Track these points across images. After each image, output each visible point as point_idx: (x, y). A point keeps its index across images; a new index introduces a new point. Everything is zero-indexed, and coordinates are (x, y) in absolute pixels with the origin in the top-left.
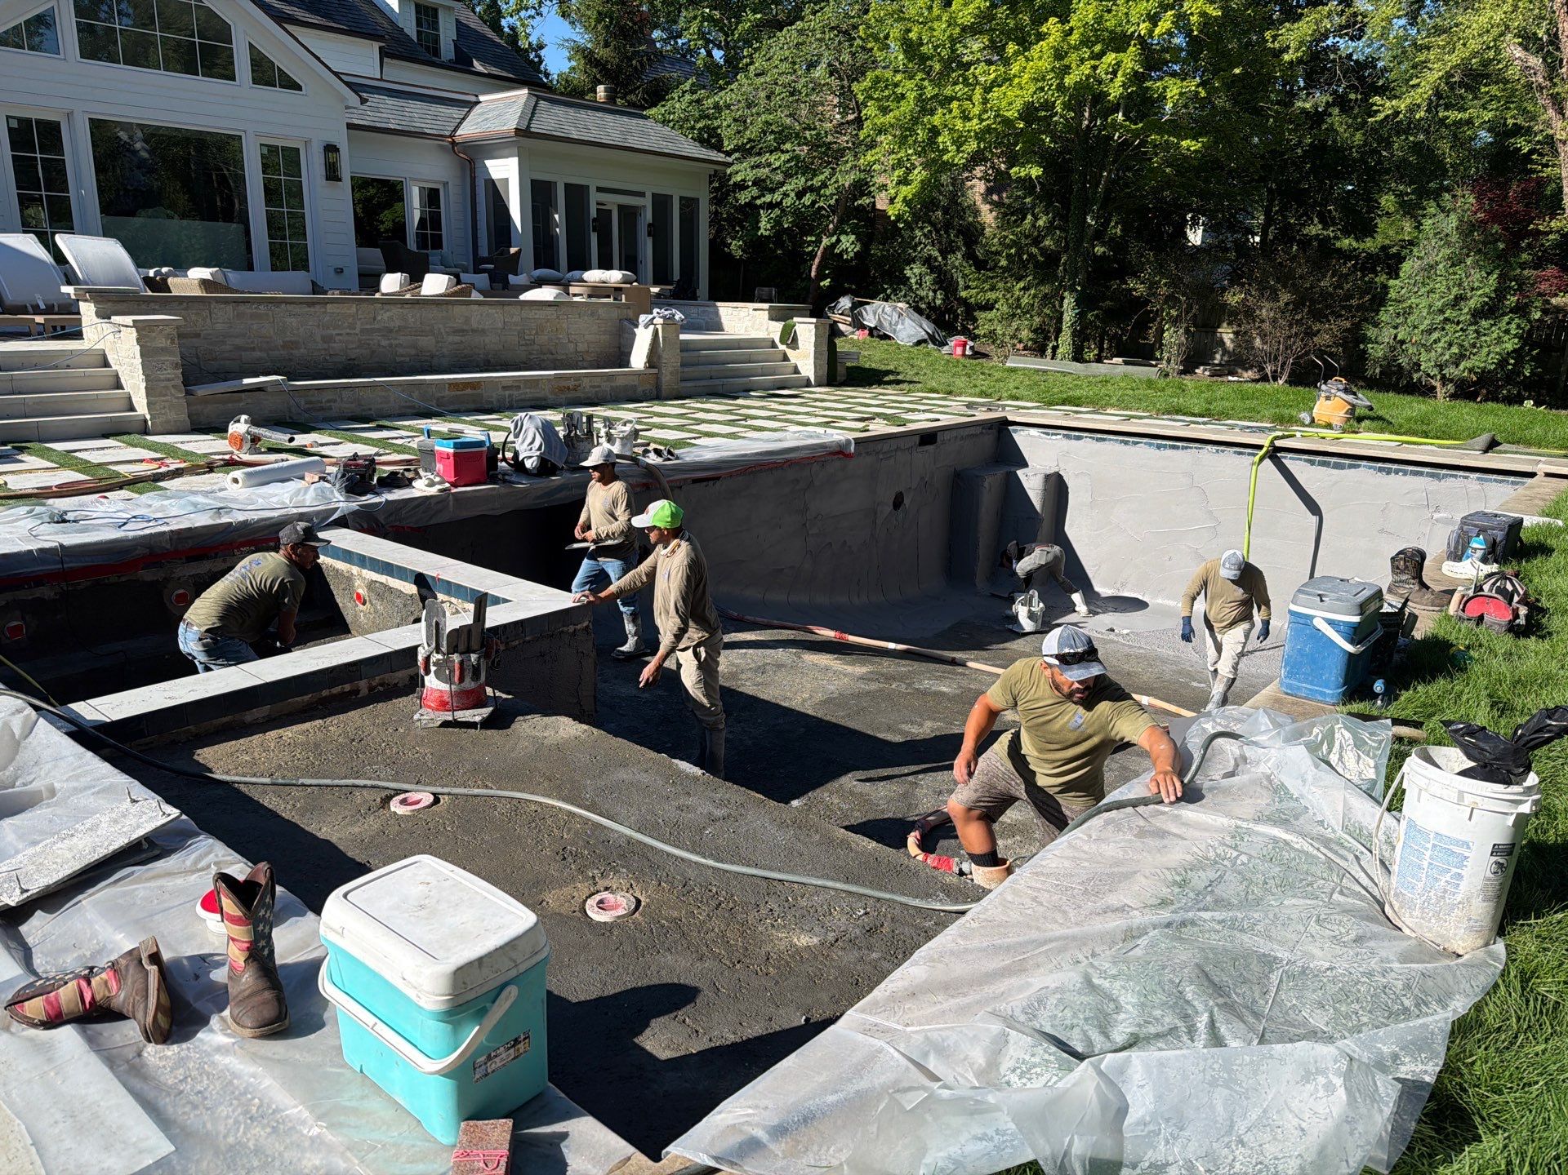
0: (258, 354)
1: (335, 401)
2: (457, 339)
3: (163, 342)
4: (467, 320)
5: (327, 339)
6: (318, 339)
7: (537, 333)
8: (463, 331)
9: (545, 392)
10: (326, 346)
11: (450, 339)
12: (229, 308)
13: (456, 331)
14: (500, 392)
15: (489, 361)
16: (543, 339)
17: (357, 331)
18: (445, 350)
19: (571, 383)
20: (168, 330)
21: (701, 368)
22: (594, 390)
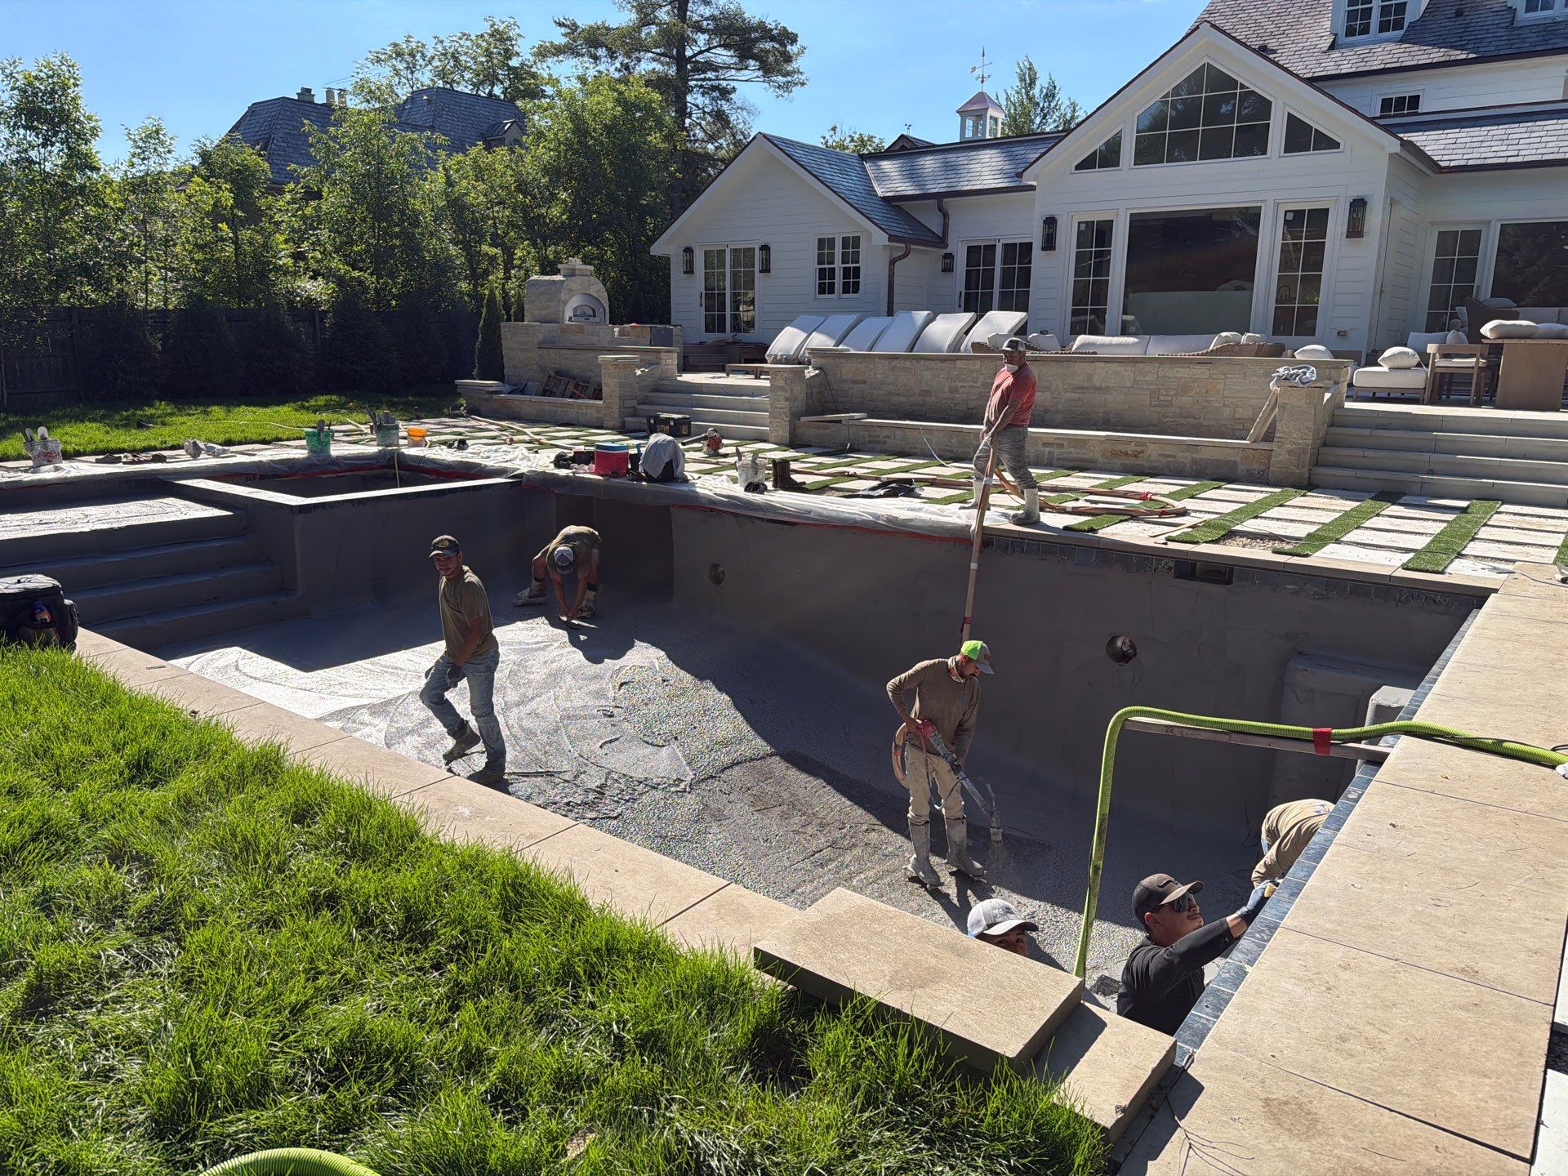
13: (1075, 389)
15: (1109, 421)
16: (1186, 400)
18: (1060, 407)
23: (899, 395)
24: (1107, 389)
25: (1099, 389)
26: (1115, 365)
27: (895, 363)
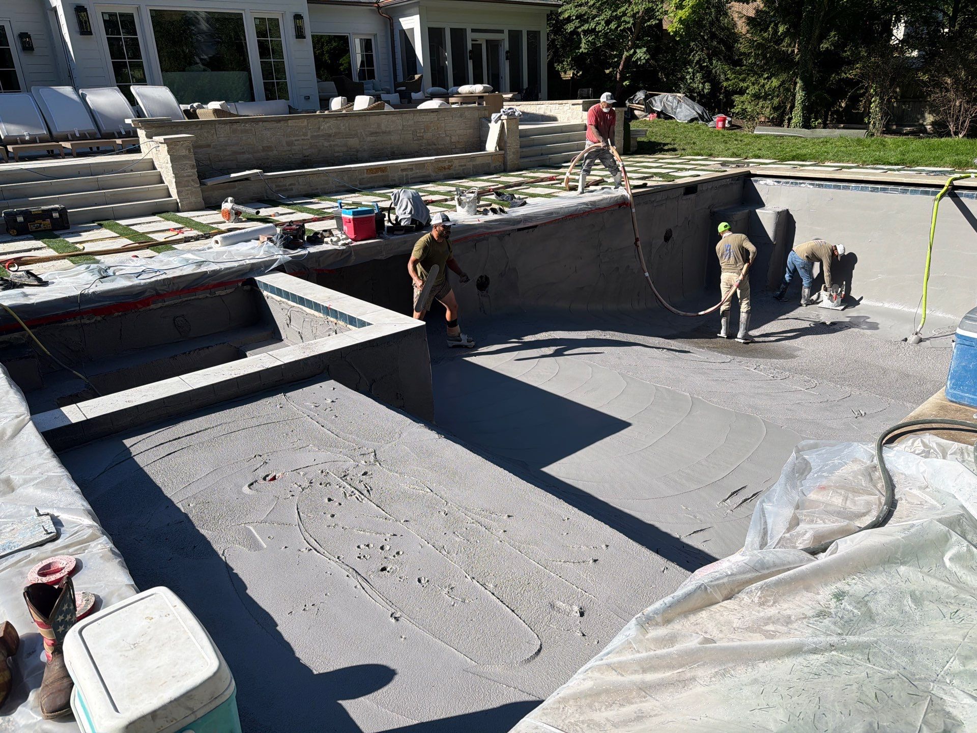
0: (246, 156)
1: (294, 184)
2: (372, 139)
3: (184, 152)
4: (379, 125)
5: (290, 144)
6: (284, 144)
7: (424, 132)
8: (376, 133)
9: (430, 171)
10: (289, 148)
11: (369, 139)
12: (227, 127)
13: (372, 134)
14: (400, 173)
15: (394, 152)
16: (428, 135)
17: (309, 137)
18: (365, 147)
19: (446, 164)
20: (186, 144)
21: (535, 148)
22: (462, 168)
23: (243, 153)
24: (389, 132)
25: (384, 133)
26: (391, 116)
27: (235, 126)
